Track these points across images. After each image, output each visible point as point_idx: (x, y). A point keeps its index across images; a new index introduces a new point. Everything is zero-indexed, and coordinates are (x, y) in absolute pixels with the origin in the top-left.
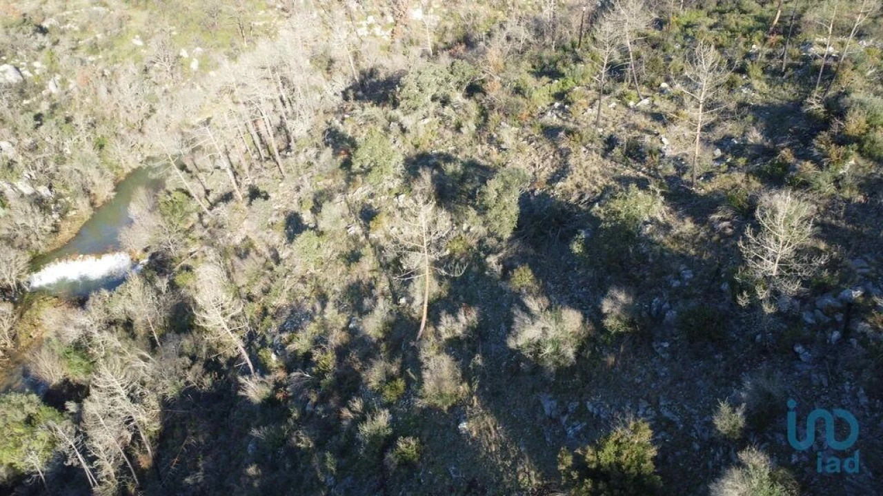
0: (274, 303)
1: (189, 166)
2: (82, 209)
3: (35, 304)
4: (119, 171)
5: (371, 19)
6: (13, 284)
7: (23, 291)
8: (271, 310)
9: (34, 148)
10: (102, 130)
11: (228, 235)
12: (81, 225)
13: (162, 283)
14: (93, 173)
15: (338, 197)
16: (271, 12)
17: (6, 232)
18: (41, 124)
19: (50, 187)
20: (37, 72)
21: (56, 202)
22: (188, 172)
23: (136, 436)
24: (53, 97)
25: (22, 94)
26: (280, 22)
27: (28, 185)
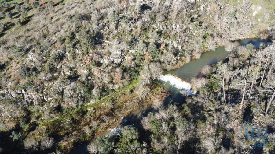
2: (187, 58)
3: (157, 87)
4: (206, 49)
6: (155, 78)
10: (209, 31)
12: (184, 64)
14: (197, 46)
19: (183, 46)
24: (201, 12)
27: (176, 44)
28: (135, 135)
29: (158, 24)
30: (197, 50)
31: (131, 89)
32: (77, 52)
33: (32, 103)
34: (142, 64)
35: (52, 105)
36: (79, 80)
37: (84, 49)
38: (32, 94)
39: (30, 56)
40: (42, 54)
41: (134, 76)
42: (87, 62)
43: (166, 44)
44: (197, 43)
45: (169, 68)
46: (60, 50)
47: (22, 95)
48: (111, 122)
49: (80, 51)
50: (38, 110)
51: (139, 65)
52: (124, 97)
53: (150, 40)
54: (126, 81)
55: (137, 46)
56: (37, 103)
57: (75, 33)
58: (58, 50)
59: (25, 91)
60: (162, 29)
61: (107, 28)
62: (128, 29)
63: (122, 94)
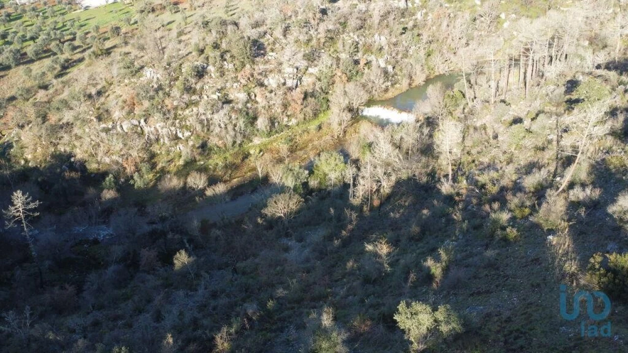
0: (481, 160)
1: (473, 81)
2: (404, 85)
3: (360, 122)
4: (432, 72)
6: (355, 107)
7: (358, 114)
8: (477, 162)
9: (395, 45)
10: (434, 46)
11: (474, 120)
12: (399, 93)
13: (426, 131)
14: (418, 67)
15: (554, 117)
17: (364, 81)
18: (404, 33)
19: (394, 68)
20: (415, 5)
21: (393, 76)
22: (470, 83)
23: (378, 190)
24: (417, 21)
25: (403, 15)
27: (384, 62)
29: (351, 34)
30: (419, 74)
31: (318, 124)
32: (226, 67)
33: (157, 140)
35: (191, 143)
36: (233, 108)
37: (237, 63)
38: (156, 126)
39: (148, 74)
40: (168, 69)
41: (321, 106)
42: (243, 82)
43: (367, 61)
46: (198, 63)
47: (139, 129)
49: (231, 66)
50: (168, 152)
51: (326, 91)
52: (308, 136)
53: (341, 54)
54: (309, 111)
55: (320, 61)
56: (166, 139)
57: (219, 42)
58: (196, 63)
59: (145, 121)
60: (357, 40)
61: (270, 36)
62: (303, 38)
63: (304, 131)
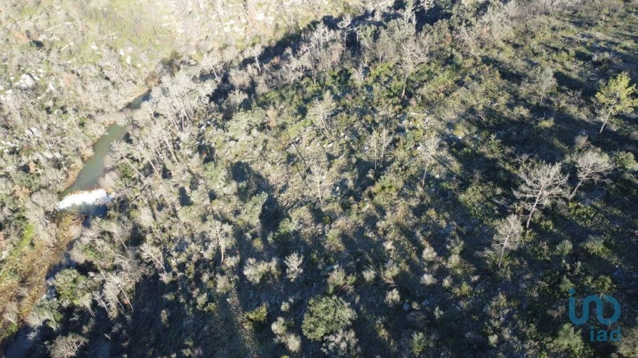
0: (173, 234)
2: (78, 163)
3: (63, 219)
4: (94, 138)
5: (232, 22)
6: (52, 210)
7: (57, 212)
8: (172, 238)
9: (49, 130)
10: (82, 113)
11: (153, 192)
14: (80, 141)
16: (171, 16)
17: (44, 183)
18: (50, 114)
19: (60, 152)
20: (41, 76)
21: (64, 160)
23: (121, 291)
24: (53, 93)
25: (37, 93)
26: (177, 24)
27: (50, 153)
28: (74, 273)
29: (3, 142)
30: (84, 146)
31: (29, 243)
34: (19, 206)
41: (21, 225)
43: (34, 161)
44: (76, 136)
45: (61, 188)
48: (33, 293)
51: (16, 208)
52: (27, 258)
53: (7, 168)
54: (14, 238)
60: (13, 146)
63: (21, 256)
